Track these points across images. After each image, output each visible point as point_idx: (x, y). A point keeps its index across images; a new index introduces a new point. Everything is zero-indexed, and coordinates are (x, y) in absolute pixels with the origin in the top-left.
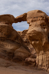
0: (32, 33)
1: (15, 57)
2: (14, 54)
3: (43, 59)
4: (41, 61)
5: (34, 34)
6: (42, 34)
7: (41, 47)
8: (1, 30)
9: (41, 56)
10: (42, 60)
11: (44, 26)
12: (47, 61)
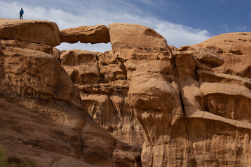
0: (149, 93)
1: (89, 149)
2: (82, 141)
3: (168, 154)
4: (162, 158)
5: (153, 96)
6: (173, 98)
7: (166, 126)
8: (38, 72)
9: (162, 146)
10: (164, 157)
11: (167, 74)
12: (177, 159)
